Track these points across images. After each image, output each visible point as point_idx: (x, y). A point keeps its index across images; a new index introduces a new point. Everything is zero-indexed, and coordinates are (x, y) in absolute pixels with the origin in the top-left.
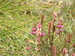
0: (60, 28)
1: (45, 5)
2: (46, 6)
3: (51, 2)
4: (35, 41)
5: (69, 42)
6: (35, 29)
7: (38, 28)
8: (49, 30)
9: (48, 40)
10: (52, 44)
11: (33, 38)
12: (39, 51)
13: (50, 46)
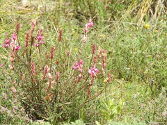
0: (40, 39)
1: (20, 10)
2: (21, 12)
3: (26, 7)
4: (7, 56)
5: (52, 58)
6: (8, 41)
7: (13, 40)
8: (27, 42)
9: (25, 55)
10: (29, 60)
11: (5, 52)
12: (13, 69)
13: (27, 63)
